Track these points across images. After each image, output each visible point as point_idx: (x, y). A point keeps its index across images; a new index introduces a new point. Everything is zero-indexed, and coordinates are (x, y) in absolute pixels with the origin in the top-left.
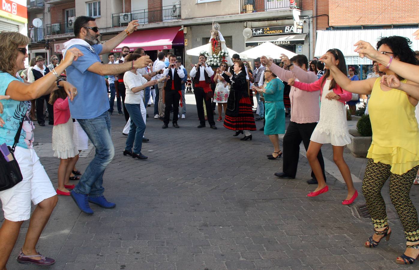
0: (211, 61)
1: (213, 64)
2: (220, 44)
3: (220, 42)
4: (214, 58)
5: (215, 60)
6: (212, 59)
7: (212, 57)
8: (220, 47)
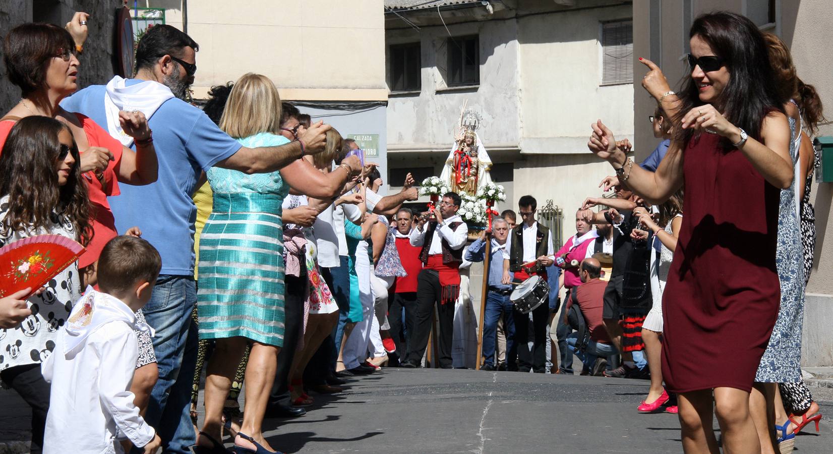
8: (475, 175)
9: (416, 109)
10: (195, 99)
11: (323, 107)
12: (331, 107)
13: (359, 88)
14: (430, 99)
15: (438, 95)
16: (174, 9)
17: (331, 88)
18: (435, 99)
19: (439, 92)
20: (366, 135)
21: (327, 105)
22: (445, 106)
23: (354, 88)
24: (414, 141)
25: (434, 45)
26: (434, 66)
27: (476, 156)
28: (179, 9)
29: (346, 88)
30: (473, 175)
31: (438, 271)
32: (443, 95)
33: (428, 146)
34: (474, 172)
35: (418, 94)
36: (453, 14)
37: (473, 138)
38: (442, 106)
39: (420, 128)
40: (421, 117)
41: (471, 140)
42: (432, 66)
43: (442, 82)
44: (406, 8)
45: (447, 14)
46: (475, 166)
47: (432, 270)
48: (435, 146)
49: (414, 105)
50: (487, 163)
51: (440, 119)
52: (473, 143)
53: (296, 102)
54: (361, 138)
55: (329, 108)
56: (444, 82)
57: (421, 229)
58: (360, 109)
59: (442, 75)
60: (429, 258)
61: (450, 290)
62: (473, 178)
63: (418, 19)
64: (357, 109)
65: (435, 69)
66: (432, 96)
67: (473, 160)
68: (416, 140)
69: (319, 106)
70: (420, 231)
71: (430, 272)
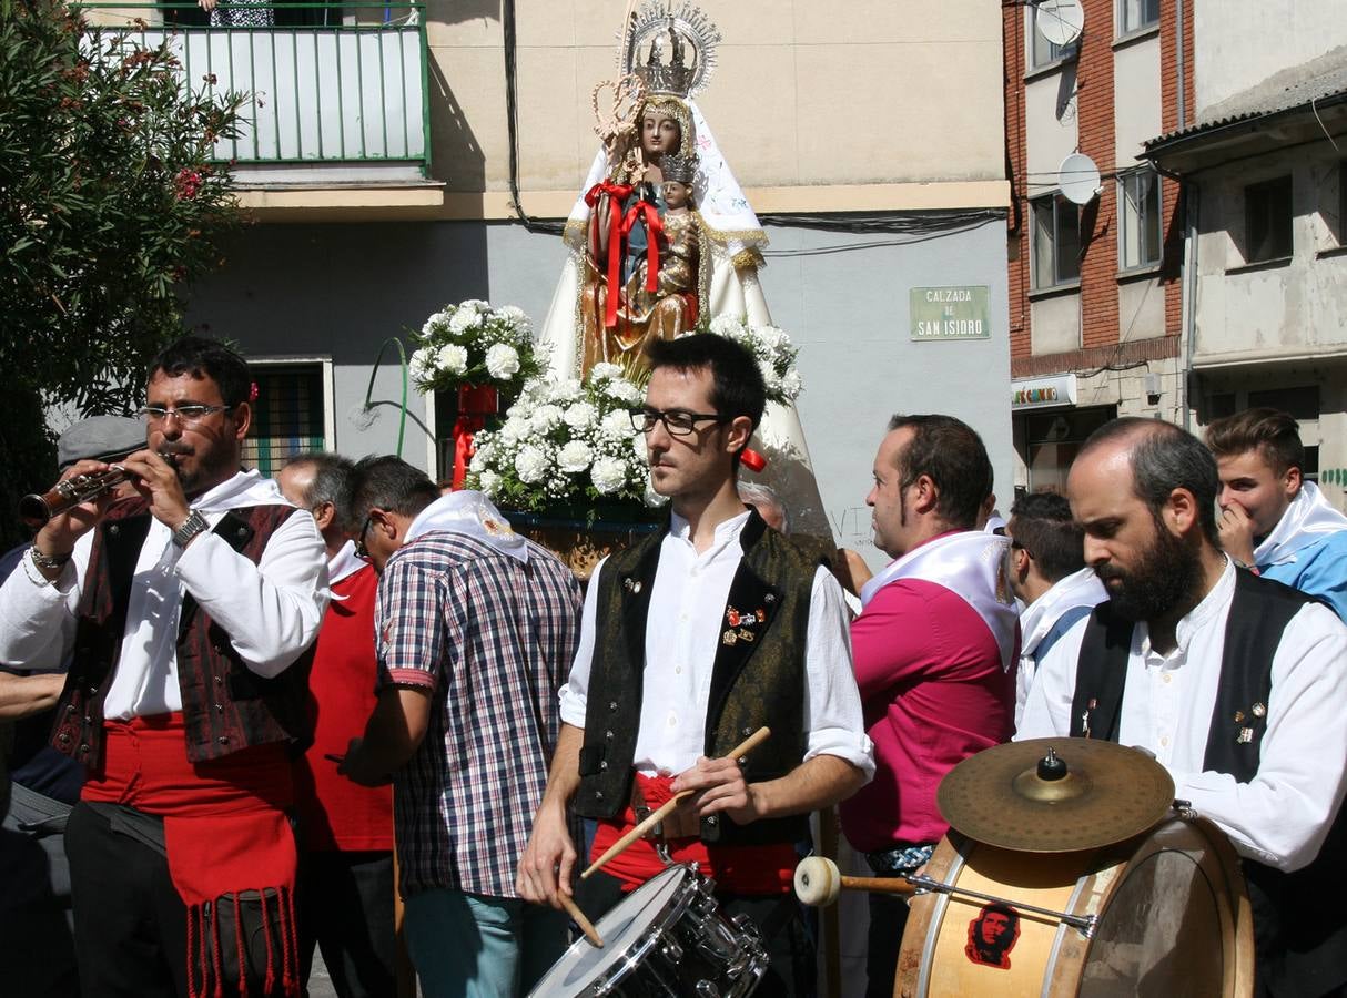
0: (560, 435)
1: (583, 478)
2: (693, 259)
3: (694, 229)
4: (607, 404)
5: (606, 421)
6: (579, 416)
7: (571, 388)
8: (682, 292)
9: (1285, 288)
10: (534, 219)
11: (847, 228)
12: (868, 227)
13: (939, 181)
14: (1308, 268)
15: (1321, 261)
16: (483, 17)
17: (866, 183)
18: (1316, 267)
19: (1322, 255)
20: (958, 288)
21: (858, 222)
22: (1333, 278)
23: (924, 182)
24: (1282, 343)
25: (1314, 175)
26: (1314, 211)
27: (689, 204)
28: (496, 17)
29: (906, 181)
30: (672, 291)
31: (160, 817)
32: (1330, 259)
33: (1305, 350)
34: (674, 276)
35: (1287, 263)
36: (1341, 111)
37: (675, 126)
38: (1327, 280)
39: (1292, 321)
40: (1293, 298)
41: (666, 135)
42: (1310, 212)
43: (1329, 238)
44: (1259, 113)
45: (1331, 113)
46: (680, 249)
47: (128, 807)
48: (1317, 349)
49: (1282, 282)
50: (737, 233)
51: (1325, 300)
52: (675, 146)
53: (780, 218)
54: (945, 295)
55: (864, 229)
56: (1334, 239)
57: (57, 567)
58: (941, 228)
59: (1331, 226)
60: (111, 739)
61: (231, 926)
62: (673, 303)
63: (1284, 131)
64: (933, 229)
65: (1317, 216)
66: (1310, 262)
67: (676, 220)
68: (1285, 341)
69: (837, 225)
70: (49, 575)
71: (119, 822)
